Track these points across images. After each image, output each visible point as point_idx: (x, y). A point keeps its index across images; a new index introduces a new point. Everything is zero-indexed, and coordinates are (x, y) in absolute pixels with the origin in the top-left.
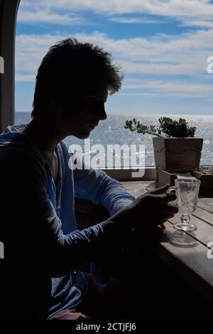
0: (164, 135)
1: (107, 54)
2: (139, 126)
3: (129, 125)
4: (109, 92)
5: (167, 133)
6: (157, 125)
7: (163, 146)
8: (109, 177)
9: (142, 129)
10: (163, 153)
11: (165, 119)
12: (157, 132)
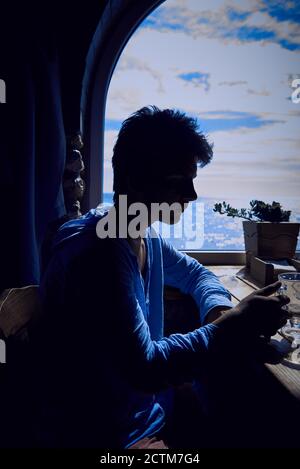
0: (255, 218)
1: (191, 119)
2: (229, 209)
3: (218, 208)
4: (198, 165)
5: (258, 216)
6: (248, 208)
7: (256, 230)
8: (201, 265)
9: (232, 212)
10: (255, 238)
11: (256, 202)
12: (248, 216)
